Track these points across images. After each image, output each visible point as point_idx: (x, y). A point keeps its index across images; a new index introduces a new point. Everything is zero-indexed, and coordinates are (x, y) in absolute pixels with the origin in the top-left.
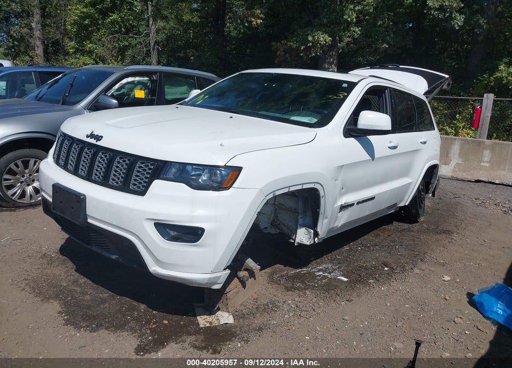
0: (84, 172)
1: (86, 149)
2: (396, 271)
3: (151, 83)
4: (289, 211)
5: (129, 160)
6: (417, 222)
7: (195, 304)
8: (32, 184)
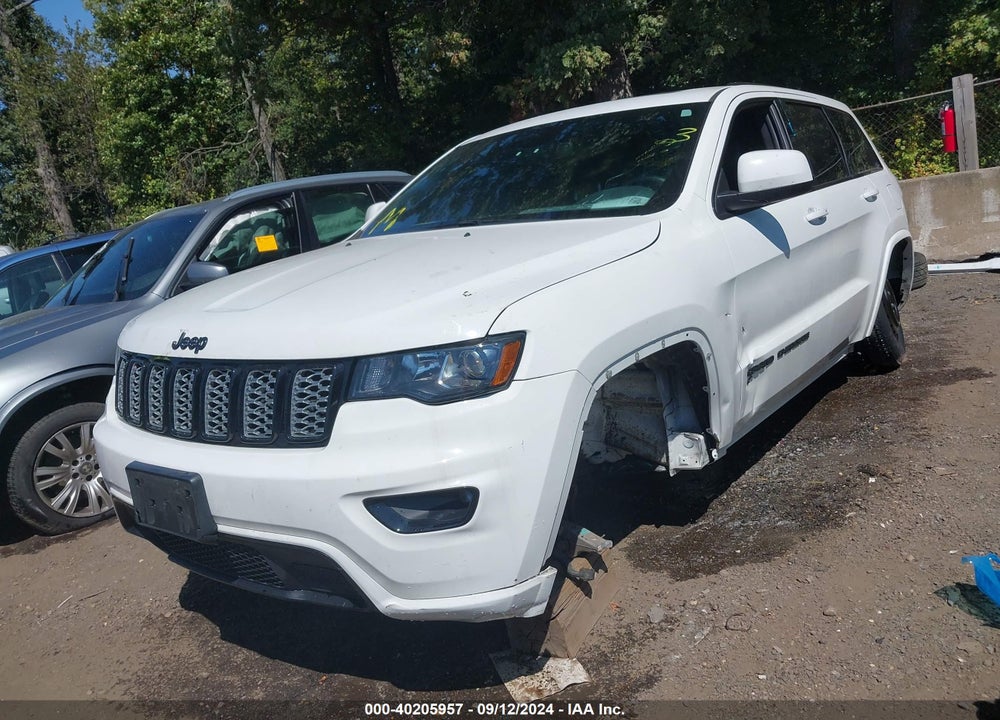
0: (186, 425)
1: (178, 374)
2: (895, 481)
3: (285, 217)
4: (638, 405)
5: (274, 375)
6: (898, 366)
7: (491, 656)
8: (96, 474)
